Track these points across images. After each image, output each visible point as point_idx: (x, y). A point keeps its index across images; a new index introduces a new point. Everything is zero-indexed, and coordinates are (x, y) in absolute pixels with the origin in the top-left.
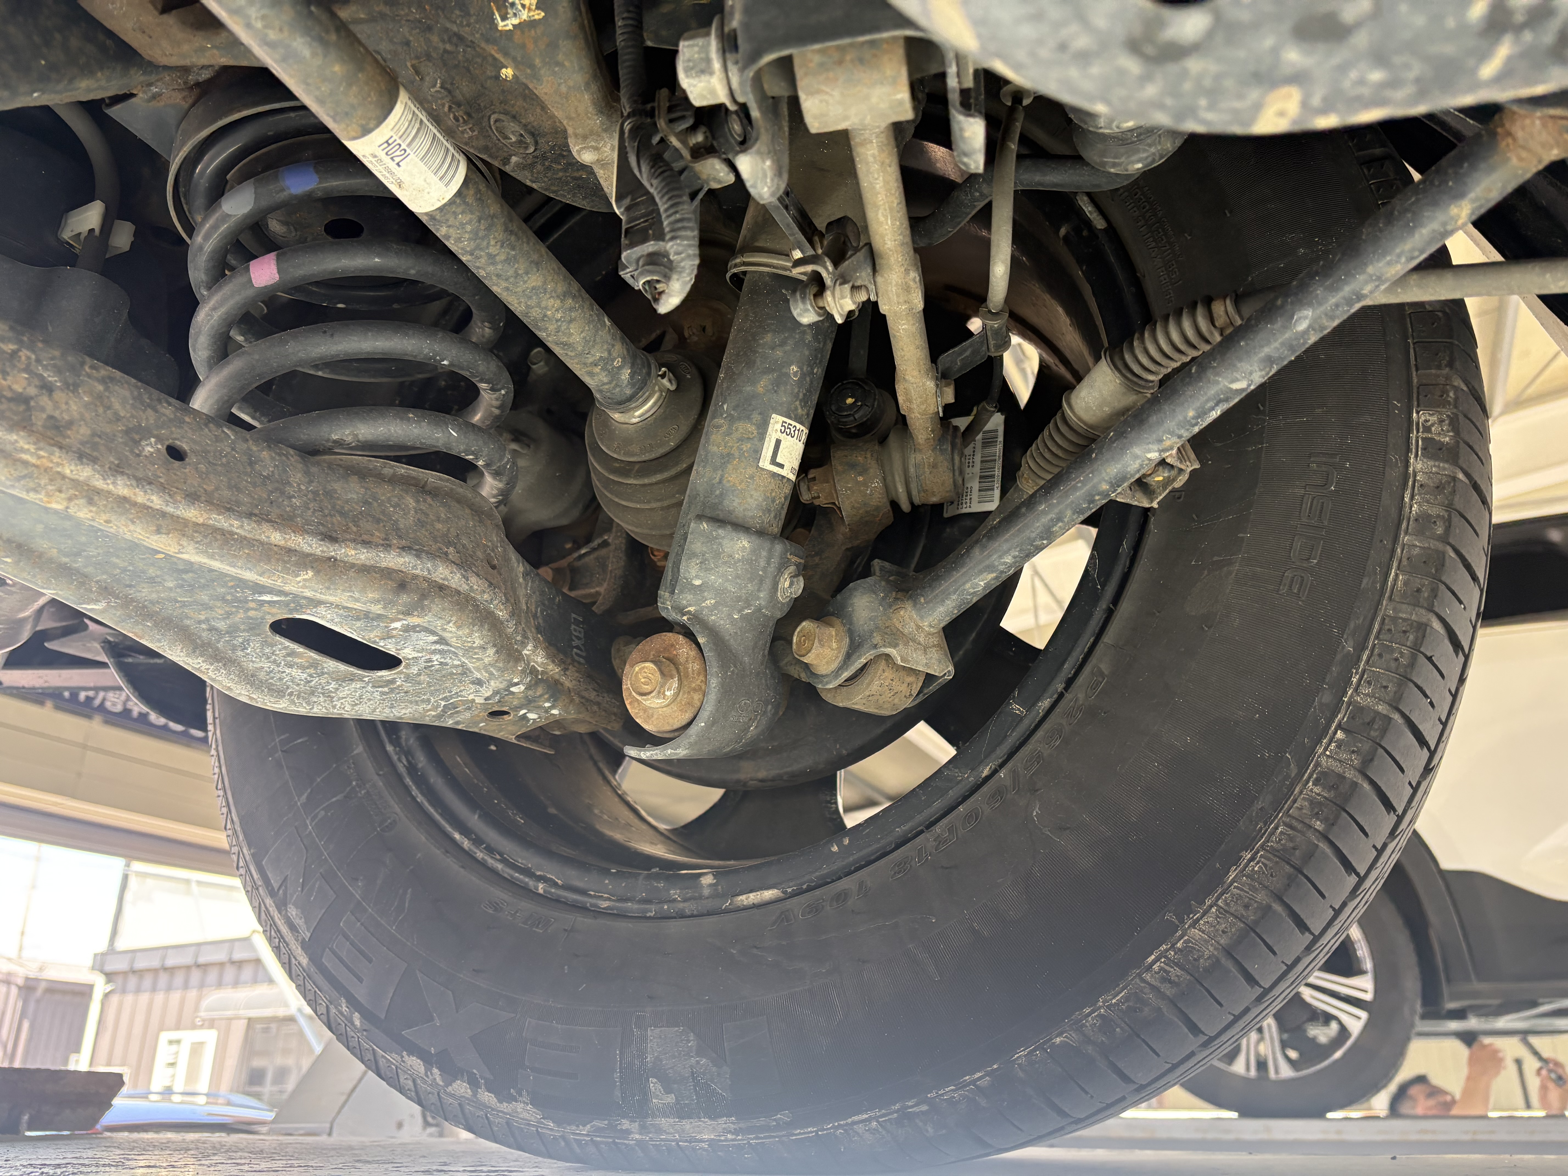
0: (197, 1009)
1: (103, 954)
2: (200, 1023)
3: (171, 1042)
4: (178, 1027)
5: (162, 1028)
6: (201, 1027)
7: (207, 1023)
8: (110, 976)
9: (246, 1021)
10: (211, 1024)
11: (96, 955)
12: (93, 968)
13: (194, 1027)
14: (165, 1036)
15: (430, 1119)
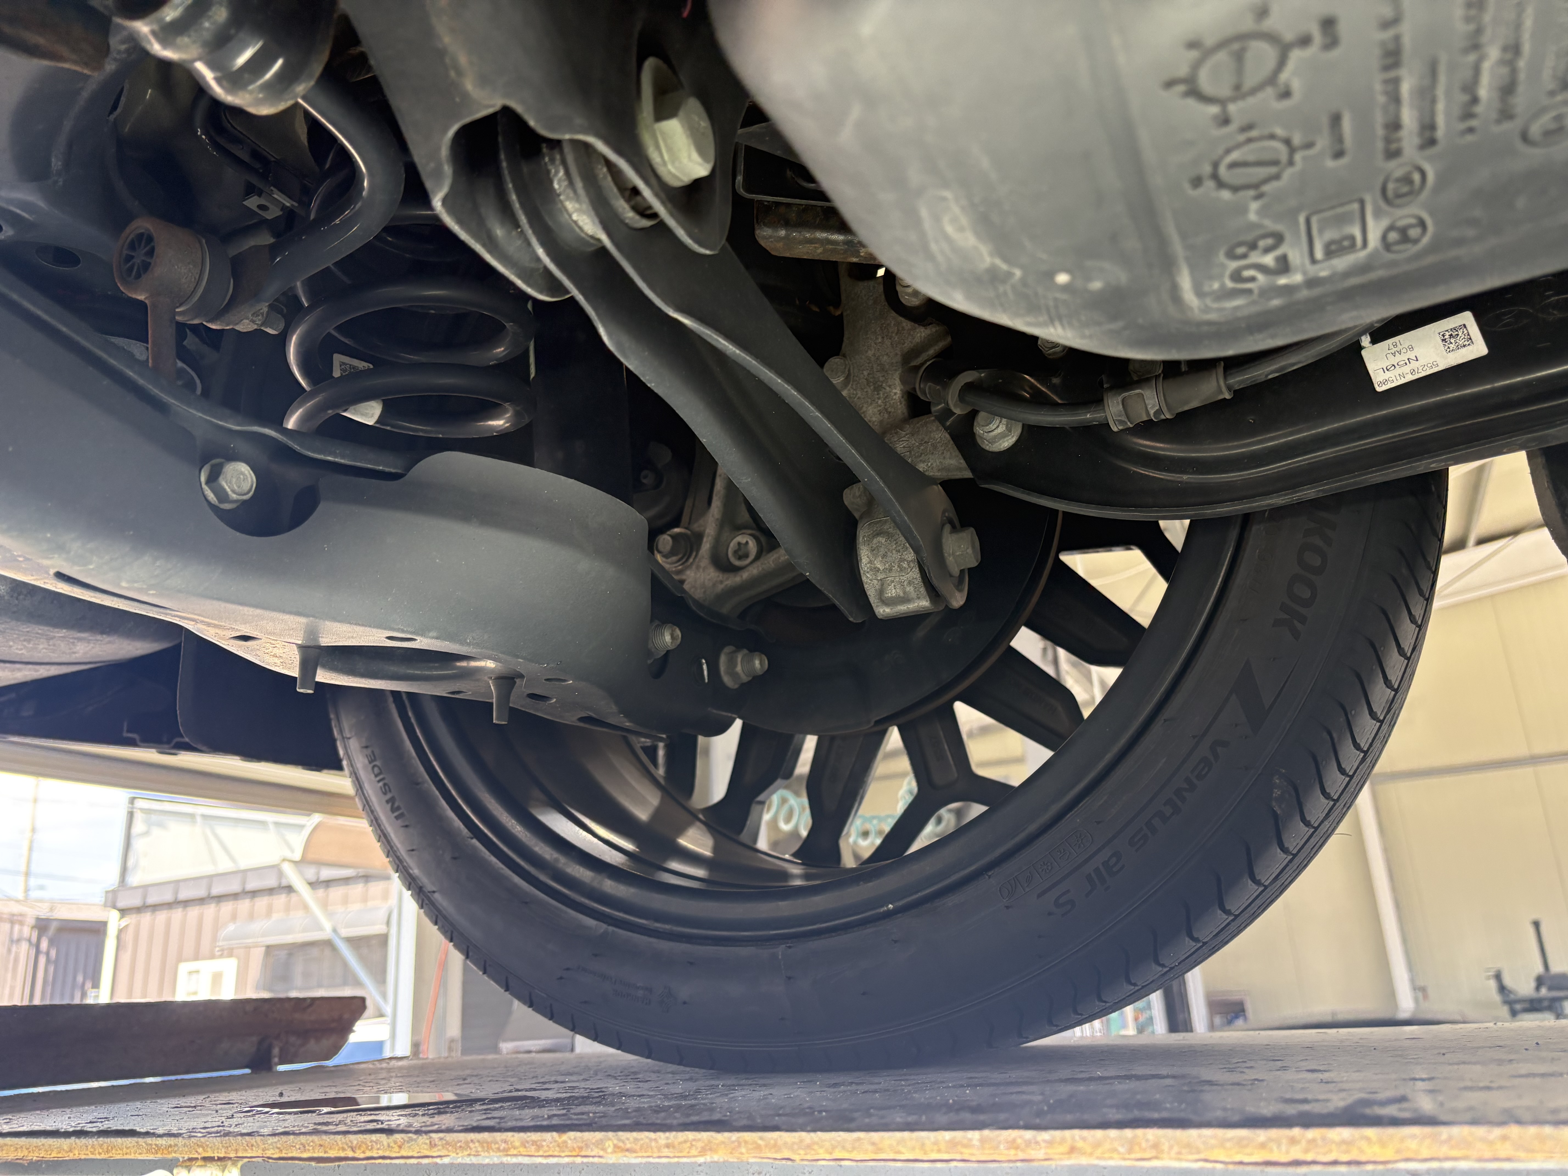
0: (215, 939)
1: (114, 892)
2: (218, 954)
3: (190, 973)
4: (196, 957)
5: (180, 959)
6: (221, 956)
7: (226, 952)
8: (124, 912)
9: (264, 949)
10: (229, 953)
11: (107, 892)
12: (105, 905)
13: (212, 957)
14: (184, 968)
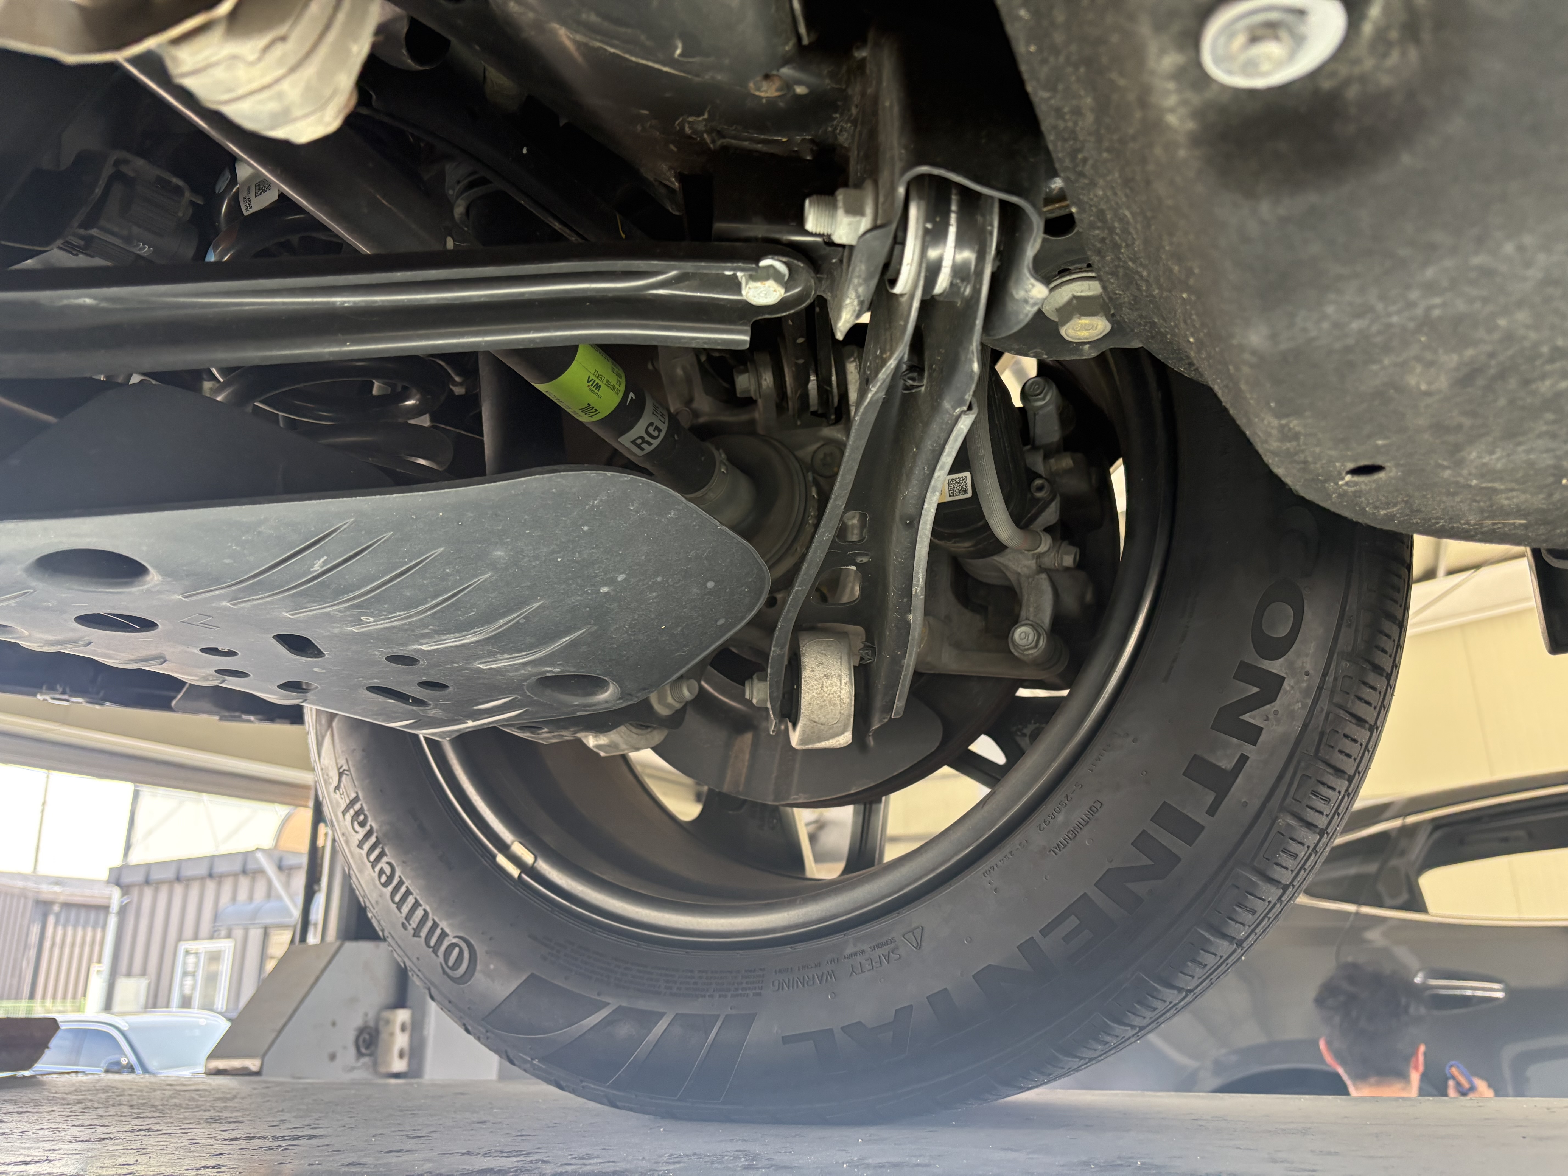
1: (118, 868)
2: (216, 934)
3: (189, 953)
4: (195, 938)
5: (180, 938)
6: (220, 937)
7: (224, 933)
8: (126, 889)
9: (263, 929)
10: (228, 933)
11: (111, 869)
12: (109, 881)
13: (212, 937)
14: (184, 947)
15: (363, 1050)
